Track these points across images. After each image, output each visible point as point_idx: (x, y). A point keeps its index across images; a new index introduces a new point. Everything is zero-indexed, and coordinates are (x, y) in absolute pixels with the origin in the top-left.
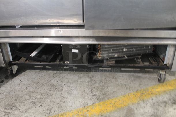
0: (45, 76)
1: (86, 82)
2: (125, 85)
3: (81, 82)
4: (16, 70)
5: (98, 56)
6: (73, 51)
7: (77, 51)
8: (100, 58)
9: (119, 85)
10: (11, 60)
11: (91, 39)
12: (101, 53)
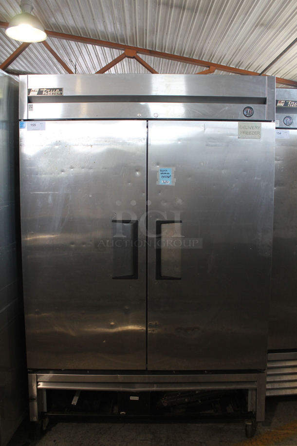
0: (88, 432)
1: (147, 440)
2: (201, 443)
3: (141, 440)
4: (47, 425)
5: (162, 401)
6: (132, 398)
7: (137, 398)
8: (165, 405)
9: (192, 443)
10: (45, 410)
11: (155, 385)
12: (166, 398)
